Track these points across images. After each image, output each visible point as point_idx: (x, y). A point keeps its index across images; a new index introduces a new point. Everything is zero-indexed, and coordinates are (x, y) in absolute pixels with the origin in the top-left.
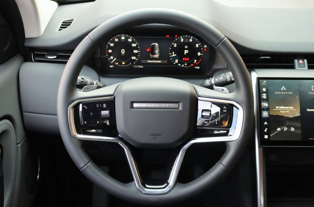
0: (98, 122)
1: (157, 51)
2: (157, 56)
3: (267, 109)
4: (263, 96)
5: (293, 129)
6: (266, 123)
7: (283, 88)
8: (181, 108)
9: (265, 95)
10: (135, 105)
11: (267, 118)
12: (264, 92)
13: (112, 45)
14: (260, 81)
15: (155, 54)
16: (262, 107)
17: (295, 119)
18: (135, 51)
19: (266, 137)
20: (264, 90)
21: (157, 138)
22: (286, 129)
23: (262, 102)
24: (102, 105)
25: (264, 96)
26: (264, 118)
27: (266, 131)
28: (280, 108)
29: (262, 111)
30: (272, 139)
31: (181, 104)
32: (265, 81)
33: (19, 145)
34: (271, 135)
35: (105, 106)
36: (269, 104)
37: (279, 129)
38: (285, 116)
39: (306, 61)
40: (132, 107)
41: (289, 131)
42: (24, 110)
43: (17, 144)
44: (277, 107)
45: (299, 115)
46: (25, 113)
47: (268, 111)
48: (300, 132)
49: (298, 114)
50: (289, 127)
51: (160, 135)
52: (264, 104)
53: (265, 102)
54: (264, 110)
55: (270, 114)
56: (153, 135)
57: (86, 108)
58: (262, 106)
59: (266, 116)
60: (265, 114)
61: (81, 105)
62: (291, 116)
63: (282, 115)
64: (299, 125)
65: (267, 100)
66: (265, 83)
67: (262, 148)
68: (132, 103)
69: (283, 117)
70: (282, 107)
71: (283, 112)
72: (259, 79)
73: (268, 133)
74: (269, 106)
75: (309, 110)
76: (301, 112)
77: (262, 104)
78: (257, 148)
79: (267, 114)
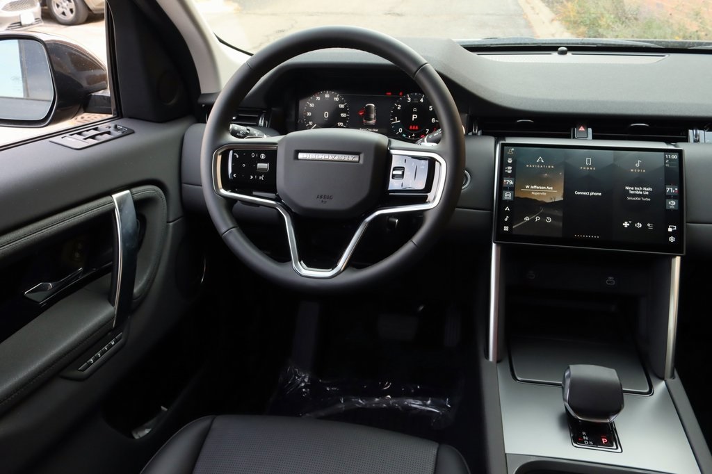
0: (252, 177)
1: (373, 116)
2: (372, 122)
3: (512, 189)
5: (549, 220)
6: (507, 209)
7: (540, 159)
8: (361, 162)
9: (510, 168)
10: (301, 156)
11: (510, 201)
12: (510, 165)
13: (312, 105)
14: (505, 147)
15: (370, 119)
16: (504, 186)
17: (554, 205)
18: (343, 115)
19: (506, 228)
20: (510, 161)
21: (326, 202)
22: (538, 219)
23: (504, 178)
24: (259, 155)
25: (509, 170)
26: (506, 201)
27: (506, 220)
28: (532, 187)
29: (504, 191)
30: (514, 233)
31: (362, 156)
32: (513, 149)
33: (171, 224)
34: (514, 227)
35: (263, 156)
36: (515, 182)
37: (527, 219)
38: (538, 199)
39: (590, 130)
40: (296, 158)
41: (542, 222)
42: (183, 181)
43: (168, 222)
44: (527, 187)
45: (562, 199)
46: (184, 185)
47: (513, 192)
48: (561, 224)
49: (559, 198)
50: (543, 216)
51: (330, 198)
52: (507, 182)
53: (509, 178)
54: (506, 189)
55: (516, 196)
56: (321, 197)
57: (237, 156)
58: (504, 183)
59: (508, 198)
60: (508, 195)
61: (231, 152)
62: (548, 200)
63: (533, 198)
64: (559, 213)
65: (511, 176)
66: (512, 151)
67: (500, 247)
68: (297, 152)
69: (536, 200)
70: (535, 187)
71: (536, 194)
72: (503, 146)
73: (509, 224)
74: (515, 184)
75: (579, 193)
76: (564, 196)
77: (505, 181)
78: (494, 246)
79: (510, 196)
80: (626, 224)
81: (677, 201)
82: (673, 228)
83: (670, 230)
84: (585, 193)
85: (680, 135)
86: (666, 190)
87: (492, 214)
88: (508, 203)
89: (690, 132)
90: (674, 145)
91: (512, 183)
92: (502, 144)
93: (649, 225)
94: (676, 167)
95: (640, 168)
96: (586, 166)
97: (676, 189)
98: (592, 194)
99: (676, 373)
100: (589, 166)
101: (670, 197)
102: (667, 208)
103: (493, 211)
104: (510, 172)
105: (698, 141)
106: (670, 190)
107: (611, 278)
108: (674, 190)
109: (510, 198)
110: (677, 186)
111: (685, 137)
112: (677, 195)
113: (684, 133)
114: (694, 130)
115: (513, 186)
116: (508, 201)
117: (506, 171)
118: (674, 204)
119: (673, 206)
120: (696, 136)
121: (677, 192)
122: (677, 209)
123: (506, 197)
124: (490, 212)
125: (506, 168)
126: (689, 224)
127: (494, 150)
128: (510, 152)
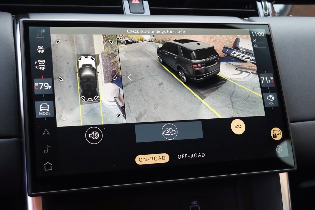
3: (49, 97)
4: (38, 64)
6: (46, 132)
9: (42, 61)
11: (48, 119)
12: (41, 56)
14: (30, 28)
19: (48, 167)
20: (41, 50)
23: (35, 80)
25: (41, 65)
26: (42, 119)
27: (46, 151)
29: (36, 103)
32: (43, 31)
36: (53, 85)
39: (146, 3)
47: (52, 102)
52: (40, 85)
53: (43, 79)
54: (40, 98)
58: (35, 88)
59: (46, 113)
60: (44, 109)
66: (43, 34)
67: (40, 198)
72: (26, 25)
73: (53, 158)
77: (36, 84)
78: (30, 199)
79: (48, 110)
81: (275, 94)
85: (245, 9)
86: (260, 80)
87: (20, 143)
88: (46, 122)
89: (259, 4)
90: (248, 20)
91: (48, 87)
92: (24, 21)
94: (266, 48)
97: (272, 78)
101: (266, 90)
103: (20, 137)
104: (42, 69)
105: (269, 15)
106: (265, 80)
107: (194, 203)
108: (270, 79)
109: (49, 113)
110: (272, 74)
111: (254, 10)
112: (274, 85)
113: (251, 7)
114: (263, 2)
115: (52, 93)
116: (46, 118)
117: (36, 67)
118: (273, 99)
119: (272, 101)
120: (266, 9)
121: (273, 82)
122: (278, 105)
123: (41, 112)
124: (18, 139)
125: (36, 63)
126: (291, 123)
127: (12, 35)
128: (40, 36)
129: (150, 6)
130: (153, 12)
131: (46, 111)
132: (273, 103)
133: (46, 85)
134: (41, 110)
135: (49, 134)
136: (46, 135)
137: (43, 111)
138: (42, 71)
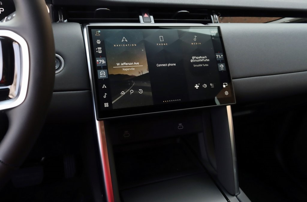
3: (105, 67)
5: (141, 91)
6: (104, 86)
7: (124, 39)
9: (100, 48)
11: (105, 79)
12: (99, 46)
14: (92, 30)
16: (98, 65)
17: (142, 78)
19: (106, 105)
20: (99, 42)
22: (132, 92)
23: (97, 58)
25: (99, 50)
26: (102, 79)
27: (105, 97)
28: (122, 64)
29: (98, 71)
30: (114, 107)
32: (99, 31)
34: (113, 102)
36: (106, 61)
37: (123, 93)
38: (130, 74)
39: (152, 17)
41: (136, 95)
44: (118, 64)
45: (148, 72)
47: (106, 70)
48: (150, 94)
49: (146, 71)
50: (136, 88)
52: (99, 61)
53: (101, 58)
54: (100, 68)
55: (110, 74)
58: (97, 63)
59: (103, 76)
60: (102, 74)
62: (137, 75)
63: (125, 74)
64: (148, 85)
65: (103, 55)
66: (99, 33)
67: (103, 122)
69: (127, 75)
70: (124, 63)
71: (126, 70)
72: (90, 28)
73: (109, 100)
74: (107, 62)
75: (160, 65)
76: (149, 69)
77: (97, 61)
78: (97, 123)
79: (105, 74)
80: (197, 86)
81: (224, 64)
82: (225, 84)
83: (224, 86)
84: (164, 65)
85: (204, 19)
86: (216, 57)
87: (91, 93)
88: (104, 81)
89: (212, 17)
90: (207, 25)
92: (89, 27)
93: (211, 84)
94: (219, 39)
95: (197, 41)
96: (161, 43)
97: (222, 56)
98: (169, 65)
99: (240, 189)
100: (163, 43)
101: (219, 62)
102: (219, 70)
103: (90, 89)
104: (100, 52)
105: (218, 22)
106: (218, 56)
107: (180, 124)
108: (221, 56)
109: (105, 76)
110: (222, 53)
111: (210, 20)
112: (223, 60)
113: (207, 18)
114: (214, 16)
115: (106, 65)
116: (104, 79)
117: (97, 51)
118: (223, 67)
119: (223, 68)
120: (216, 19)
121: (223, 57)
122: (225, 70)
123: (101, 76)
124: (89, 91)
125: (96, 49)
126: (233, 80)
127: (82, 34)
128: (98, 34)
129: (154, 18)
130: (156, 22)
131: (104, 75)
132: (223, 69)
133: (103, 61)
134: (101, 75)
135: (106, 87)
136: (104, 88)
137: (102, 75)
138: (100, 54)
